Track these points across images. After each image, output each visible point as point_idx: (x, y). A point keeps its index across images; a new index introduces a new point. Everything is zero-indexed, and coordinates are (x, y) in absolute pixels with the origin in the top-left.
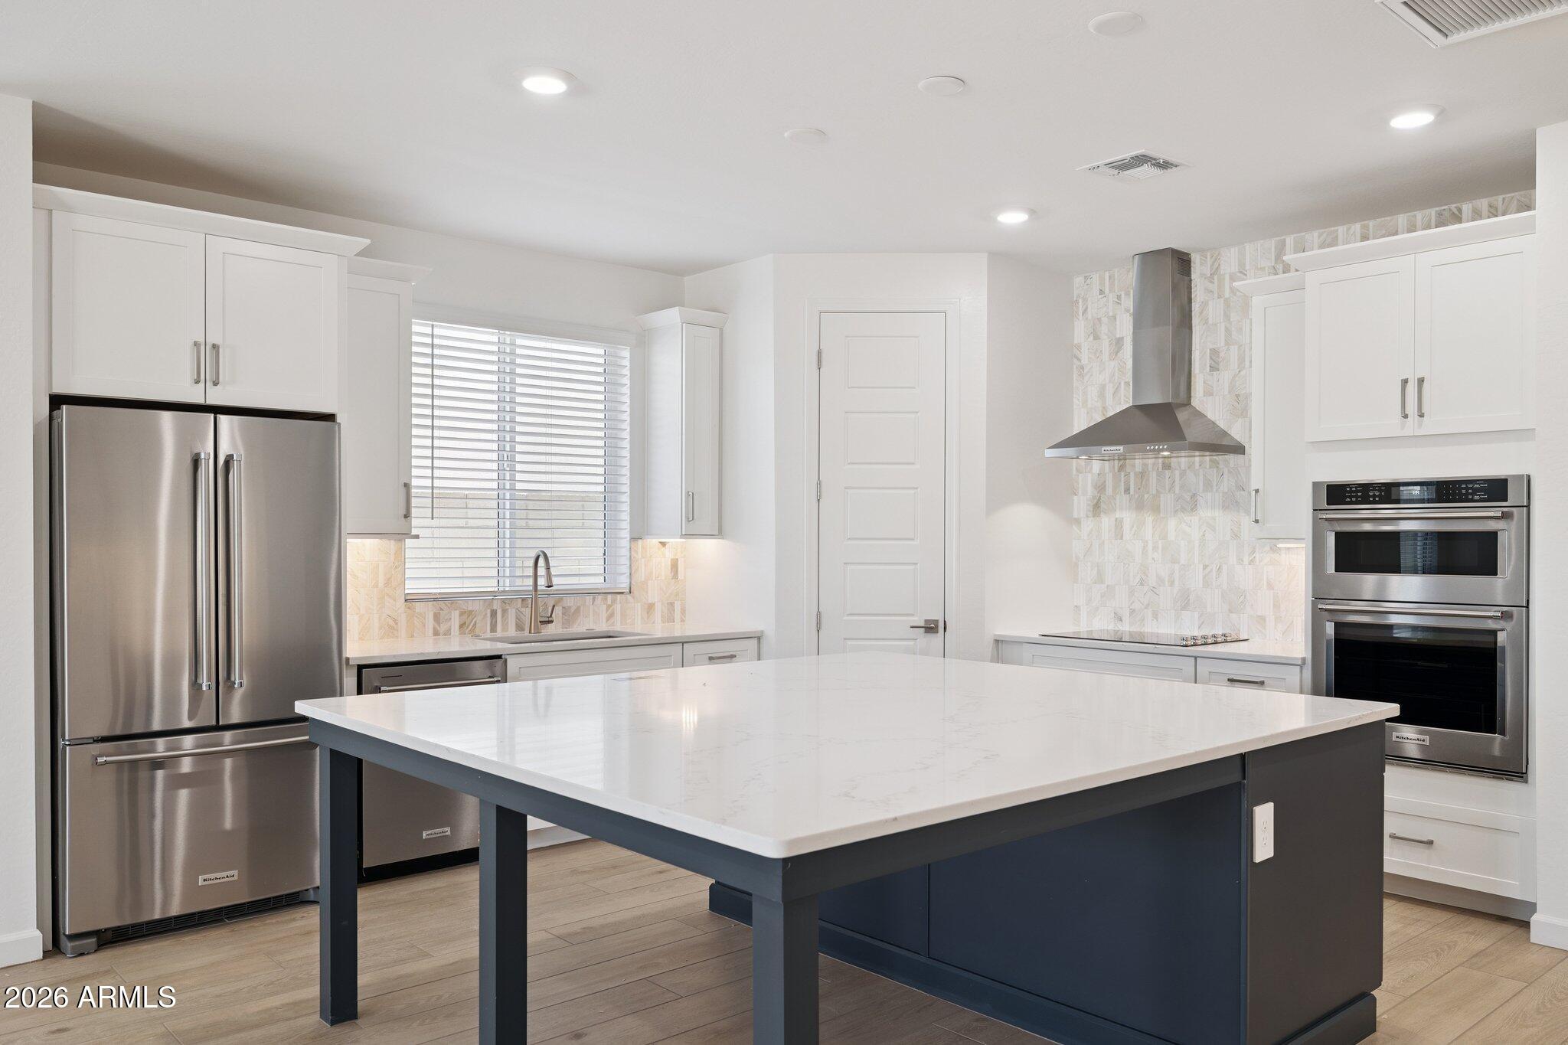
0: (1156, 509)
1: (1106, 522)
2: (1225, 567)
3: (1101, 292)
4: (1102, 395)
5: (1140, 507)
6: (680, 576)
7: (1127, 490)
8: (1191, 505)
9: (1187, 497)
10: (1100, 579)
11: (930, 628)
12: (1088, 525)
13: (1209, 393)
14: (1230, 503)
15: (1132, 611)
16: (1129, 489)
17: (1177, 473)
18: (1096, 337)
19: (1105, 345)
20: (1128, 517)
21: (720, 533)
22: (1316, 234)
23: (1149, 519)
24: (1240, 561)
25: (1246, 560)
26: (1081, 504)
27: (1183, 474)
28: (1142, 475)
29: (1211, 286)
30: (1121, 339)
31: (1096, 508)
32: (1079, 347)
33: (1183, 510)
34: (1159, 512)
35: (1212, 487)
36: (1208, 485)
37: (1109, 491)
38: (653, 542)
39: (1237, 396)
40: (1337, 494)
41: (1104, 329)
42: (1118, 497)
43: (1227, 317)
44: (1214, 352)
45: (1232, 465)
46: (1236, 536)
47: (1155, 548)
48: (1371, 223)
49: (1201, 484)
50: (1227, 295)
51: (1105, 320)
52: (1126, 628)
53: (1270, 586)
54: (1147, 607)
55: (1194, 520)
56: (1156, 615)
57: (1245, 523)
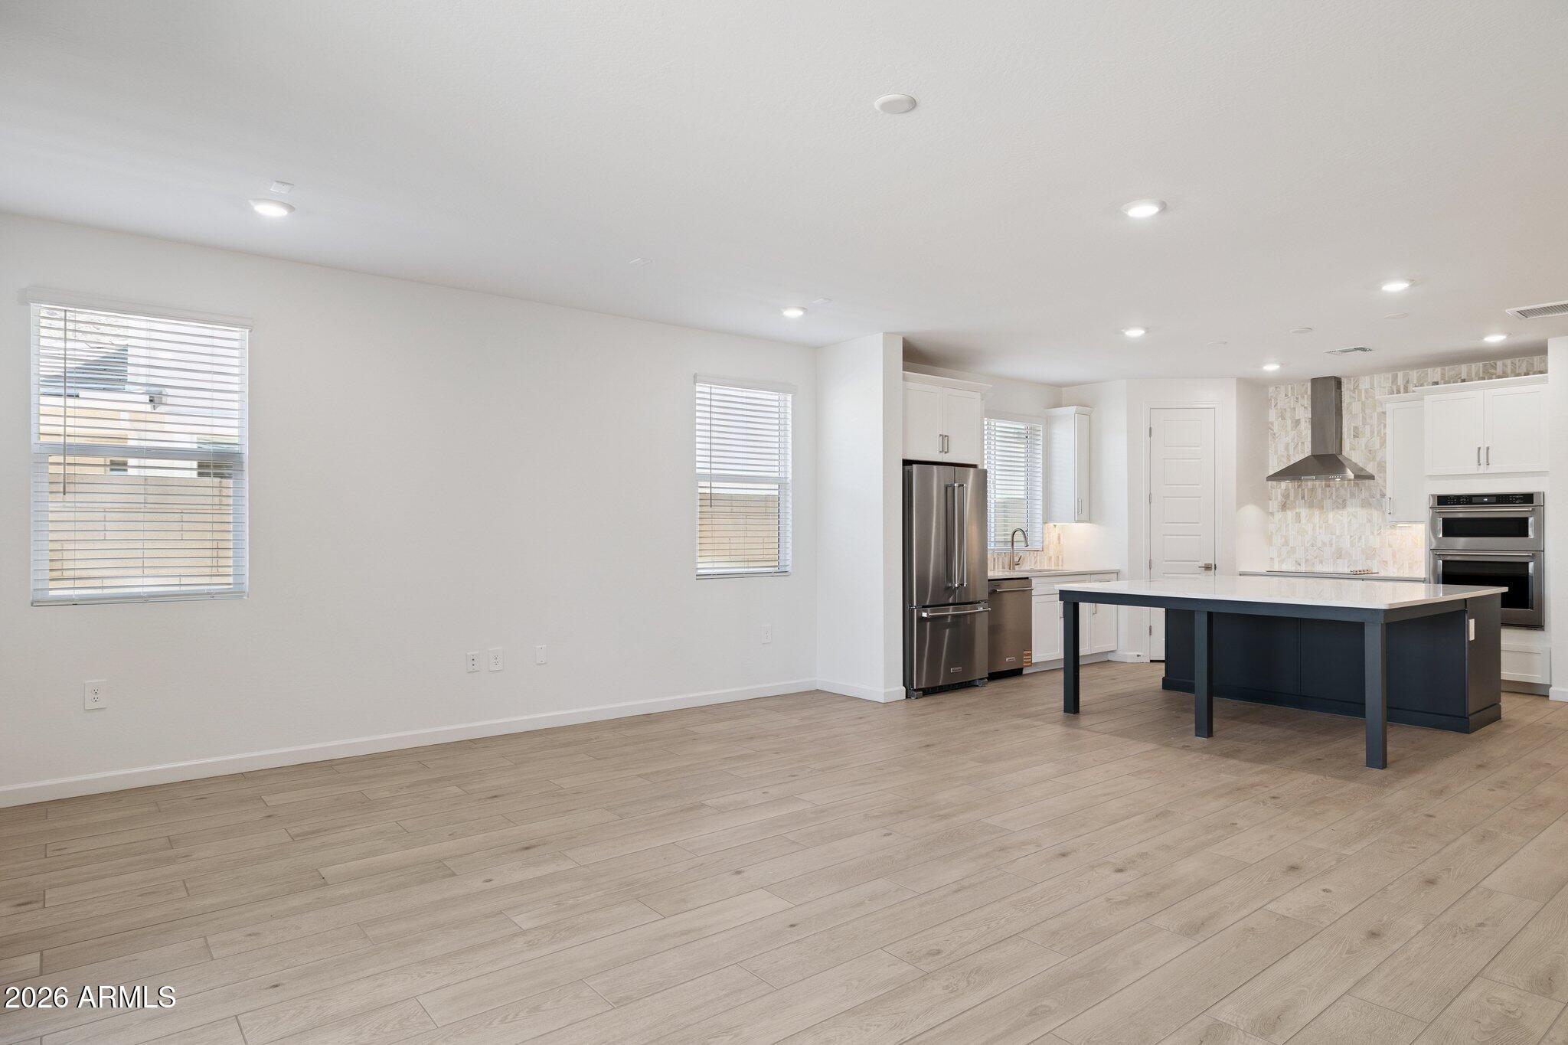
0: (1321, 507)
1: (1290, 514)
2: (1363, 537)
3: (1286, 395)
4: (1287, 448)
5: (1311, 506)
6: (1062, 543)
7: (1303, 498)
8: (1344, 505)
9: (1340, 501)
10: (1286, 543)
11: (1208, 568)
12: (1279, 516)
13: (1353, 449)
14: (1366, 504)
15: (1307, 560)
16: (1304, 497)
18: (1283, 419)
19: (1289, 422)
20: (1304, 512)
21: (1090, 521)
22: (1415, 372)
23: (1317, 513)
24: (1373, 533)
25: (1376, 532)
26: (1274, 505)
27: (1337, 490)
28: (1313, 489)
29: (1353, 395)
30: (1299, 420)
31: (1284, 507)
32: (1272, 423)
33: (1338, 508)
34: (1323, 509)
35: (1355, 496)
36: (1352, 495)
37: (1292, 498)
38: (1052, 524)
40: (1443, 500)
41: (1288, 415)
42: (1297, 502)
44: (1356, 428)
45: (1367, 485)
46: (1369, 521)
47: (1320, 527)
48: (1447, 368)
49: (1349, 495)
50: (1363, 399)
51: (1289, 410)
52: (1302, 569)
53: (1390, 546)
54: (1315, 558)
55: (1345, 513)
56: (1321, 562)
57: (1375, 514)
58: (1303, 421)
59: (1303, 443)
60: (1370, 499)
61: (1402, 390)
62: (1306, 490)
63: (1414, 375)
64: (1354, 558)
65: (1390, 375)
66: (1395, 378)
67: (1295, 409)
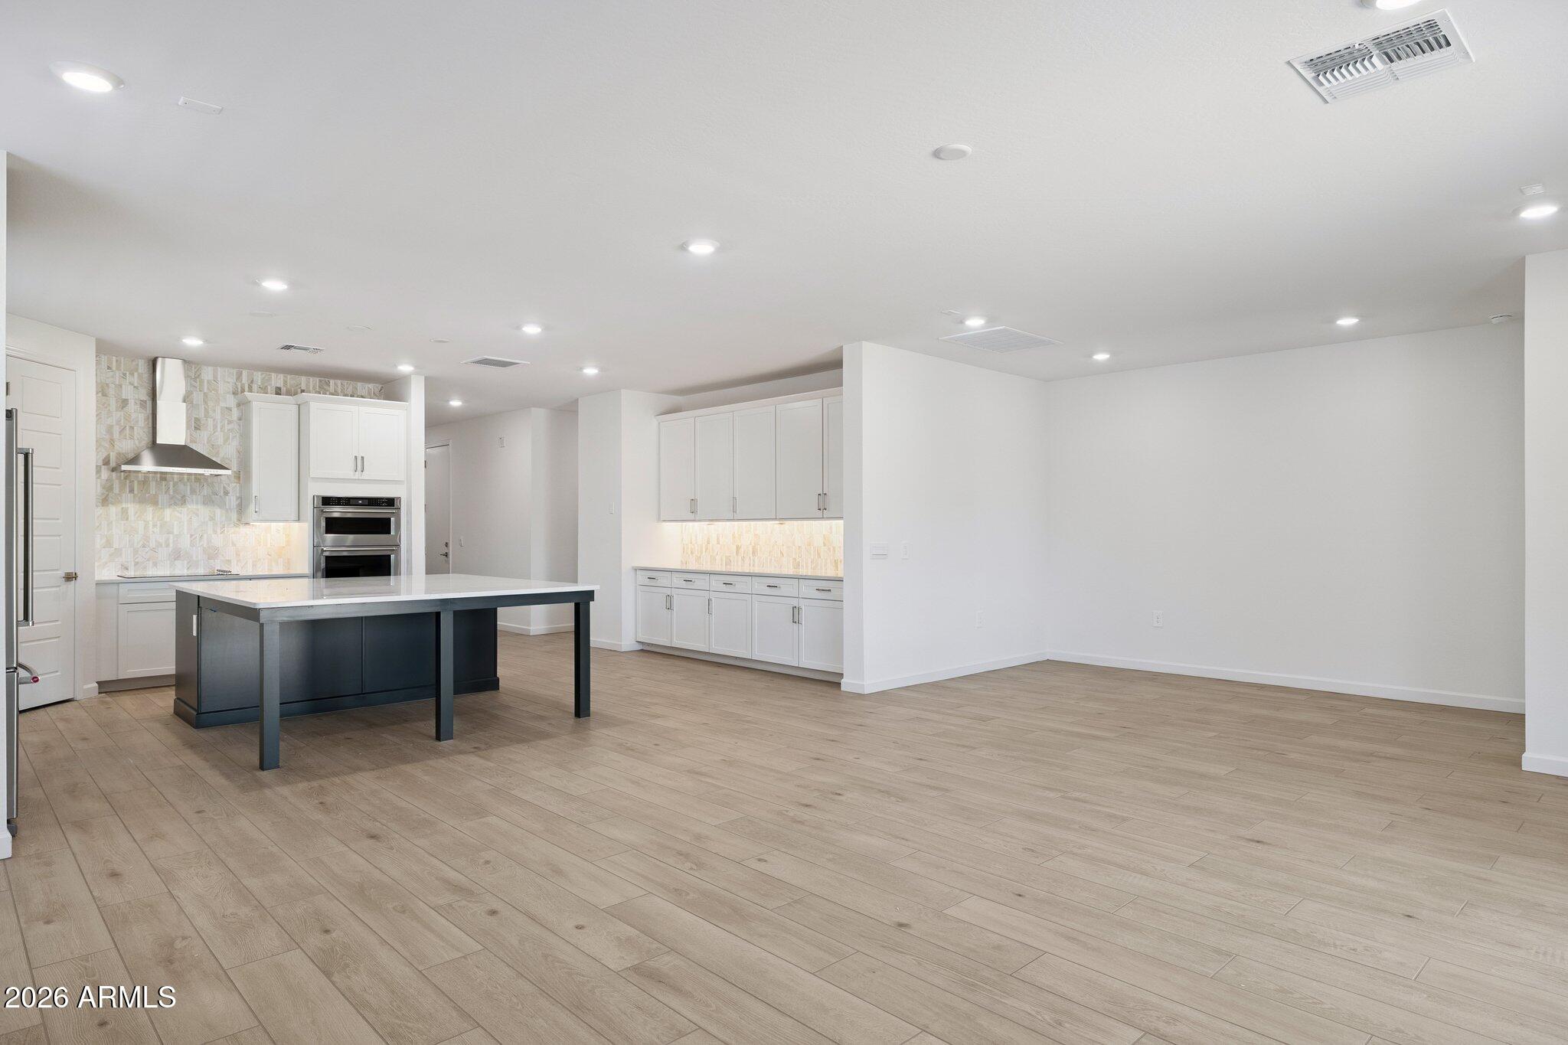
0: (155, 503)
1: (113, 510)
2: (205, 536)
3: (109, 368)
4: (110, 432)
5: (142, 501)
7: (132, 491)
8: (183, 501)
9: (179, 497)
10: (108, 545)
12: (98, 511)
14: (208, 501)
15: (136, 564)
17: (171, 483)
18: (104, 395)
19: (112, 401)
20: (132, 508)
22: (260, 373)
23: (150, 509)
24: (215, 532)
25: (219, 531)
27: (175, 484)
28: (144, 483)
30: (127, 400)
31: (105, 501)
33: (175, 504)
34: (157, 505)
35: (196, 492)
36: (193, 492)
37: (116, 490)
39: (213, 445)
41: (111, 391)
42: (123, 495)
43: (205, 402)
44: (197, 420)
46: (212, 519)
47: (154, 526)
48: (289, 377)
49: (188, 491)
50: (205, 391)
51: (112, 386)
53: (234, 545)
54: (148, 560)
55: (184, 510)
56: (155, 564)
57: (218, 511)
58: (131, 402)
59: (132, 428)
60: (213, 496)
61: (246, 389)
62: (136, 483)
63: (258, 377)
64: (194, 558)
65: (235, 371)
66: (239, 376)
67: (121, 386)
